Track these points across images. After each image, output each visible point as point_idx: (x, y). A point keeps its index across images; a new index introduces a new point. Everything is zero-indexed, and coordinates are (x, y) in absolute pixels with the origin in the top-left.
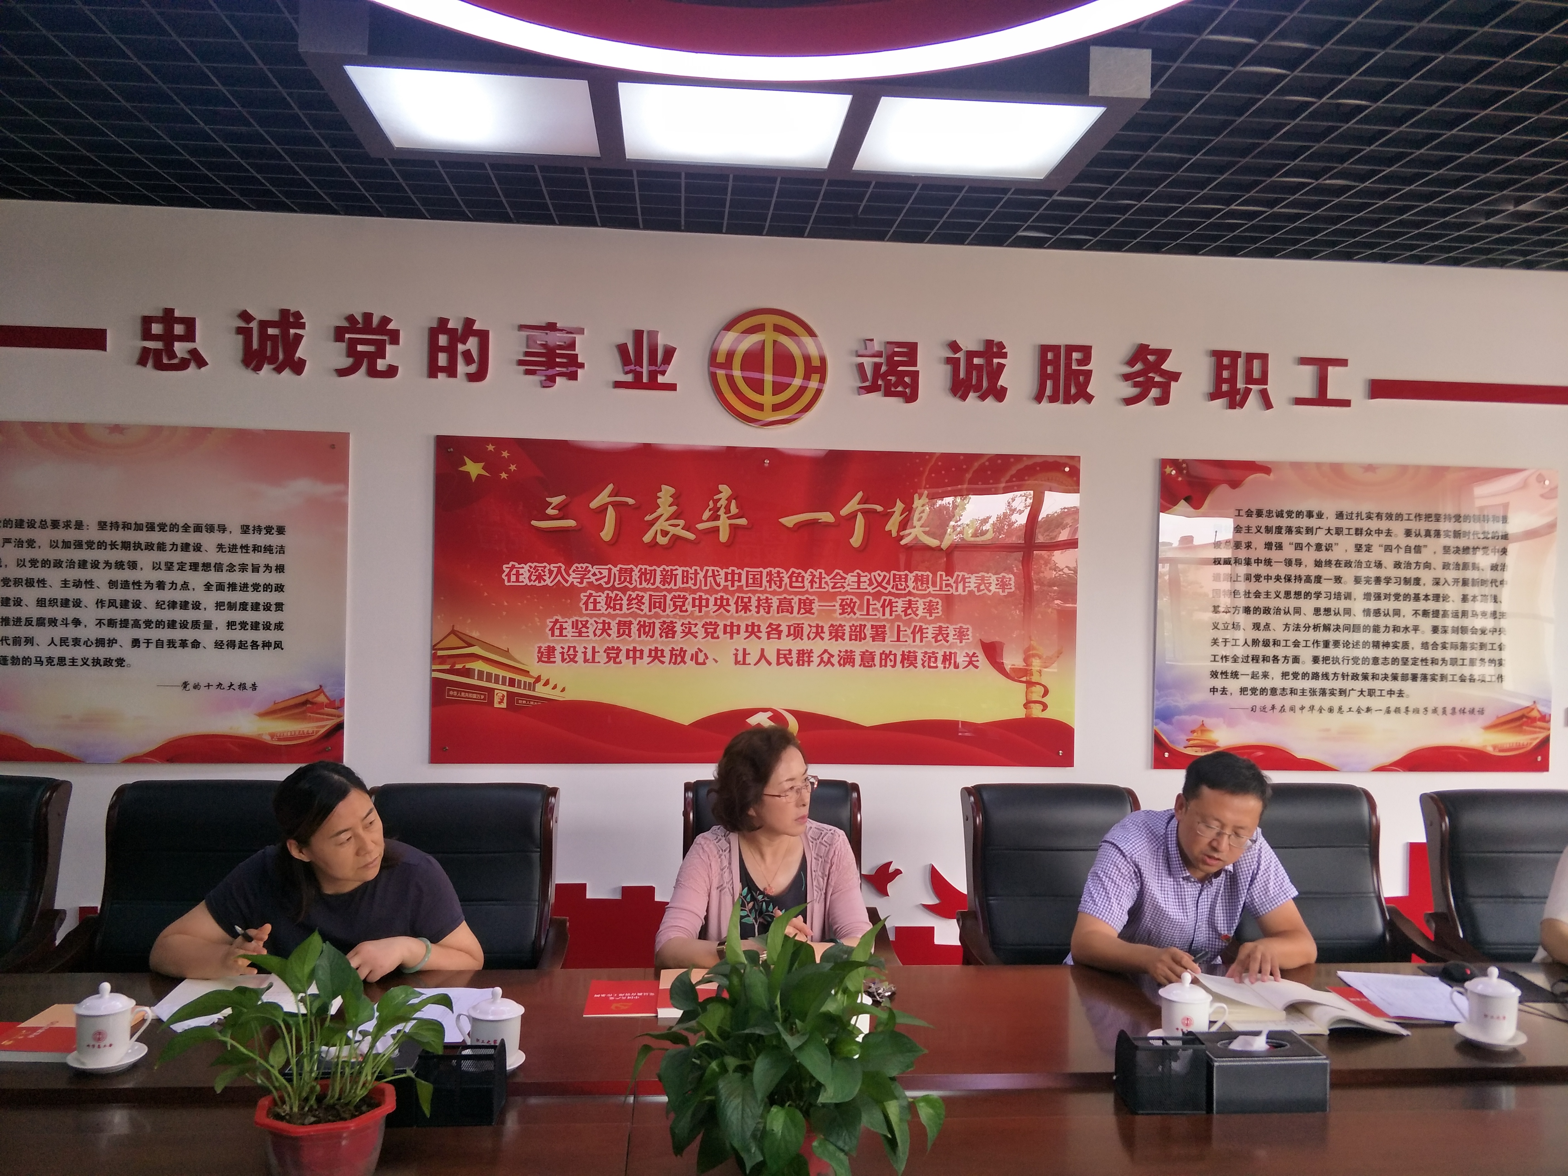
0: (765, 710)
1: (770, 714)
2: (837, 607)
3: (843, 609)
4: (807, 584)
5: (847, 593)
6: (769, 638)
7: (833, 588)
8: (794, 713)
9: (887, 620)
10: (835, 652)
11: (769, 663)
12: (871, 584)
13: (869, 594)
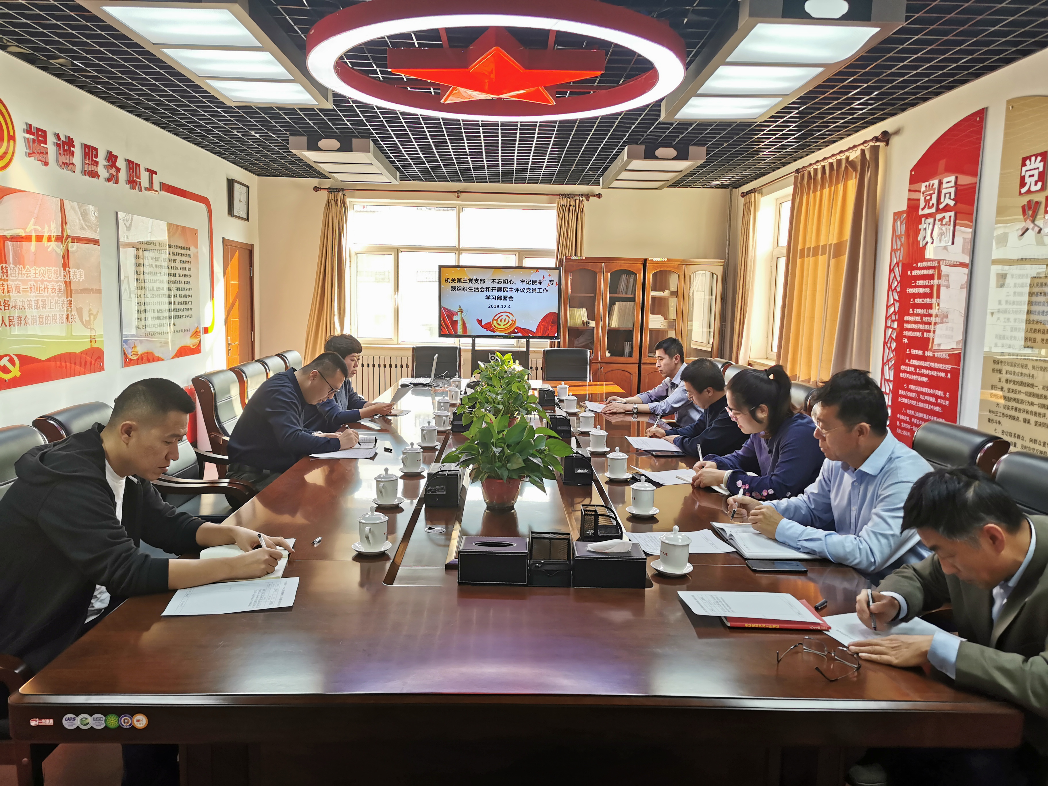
0: (6, 356)
1: (8, 358)
2: (29, 289)
3: (31, 290)
4: (17, 275)
5: (31, 281)
6: (5, 309)
7: (27, 277)
8: (16, 355)
9: (46, 296)
10: (30, 317)
11: (6, 326)
12: (39, 275)
13: (39, 281)
